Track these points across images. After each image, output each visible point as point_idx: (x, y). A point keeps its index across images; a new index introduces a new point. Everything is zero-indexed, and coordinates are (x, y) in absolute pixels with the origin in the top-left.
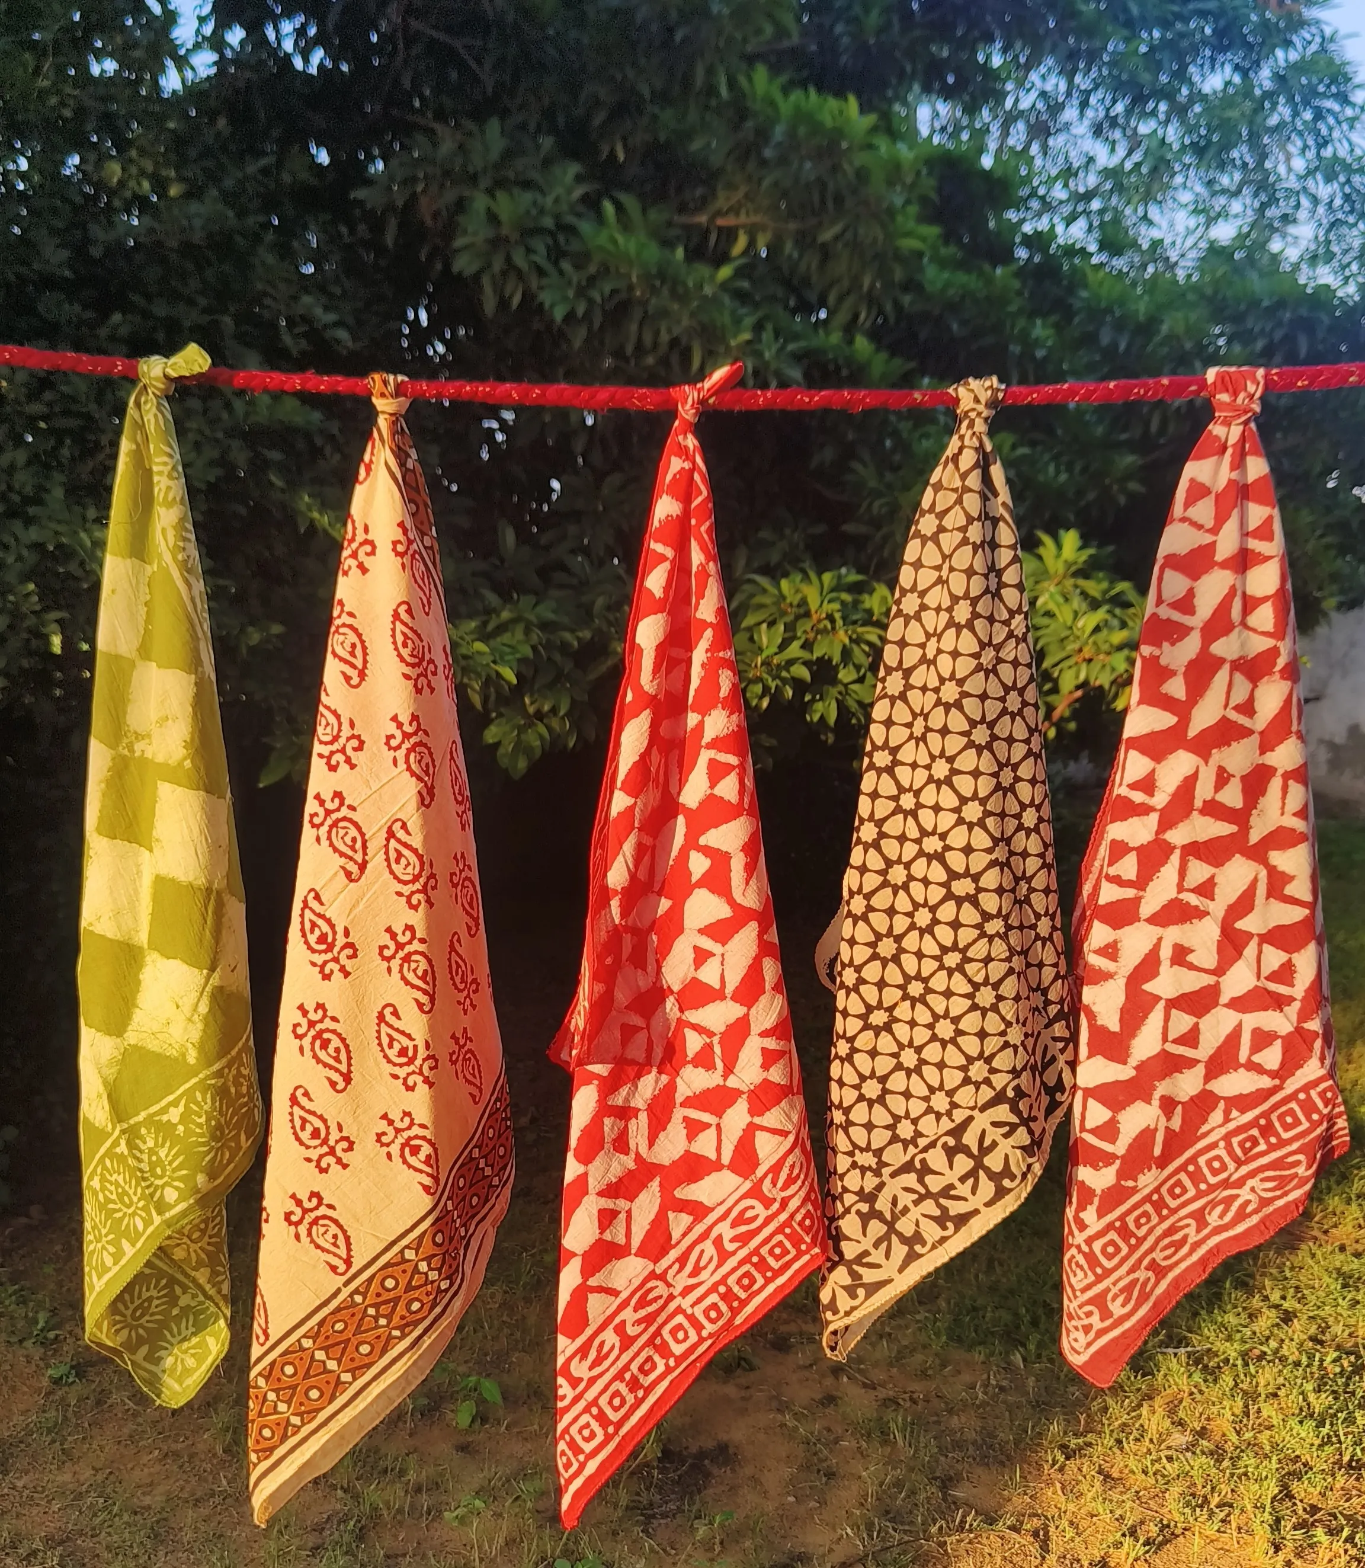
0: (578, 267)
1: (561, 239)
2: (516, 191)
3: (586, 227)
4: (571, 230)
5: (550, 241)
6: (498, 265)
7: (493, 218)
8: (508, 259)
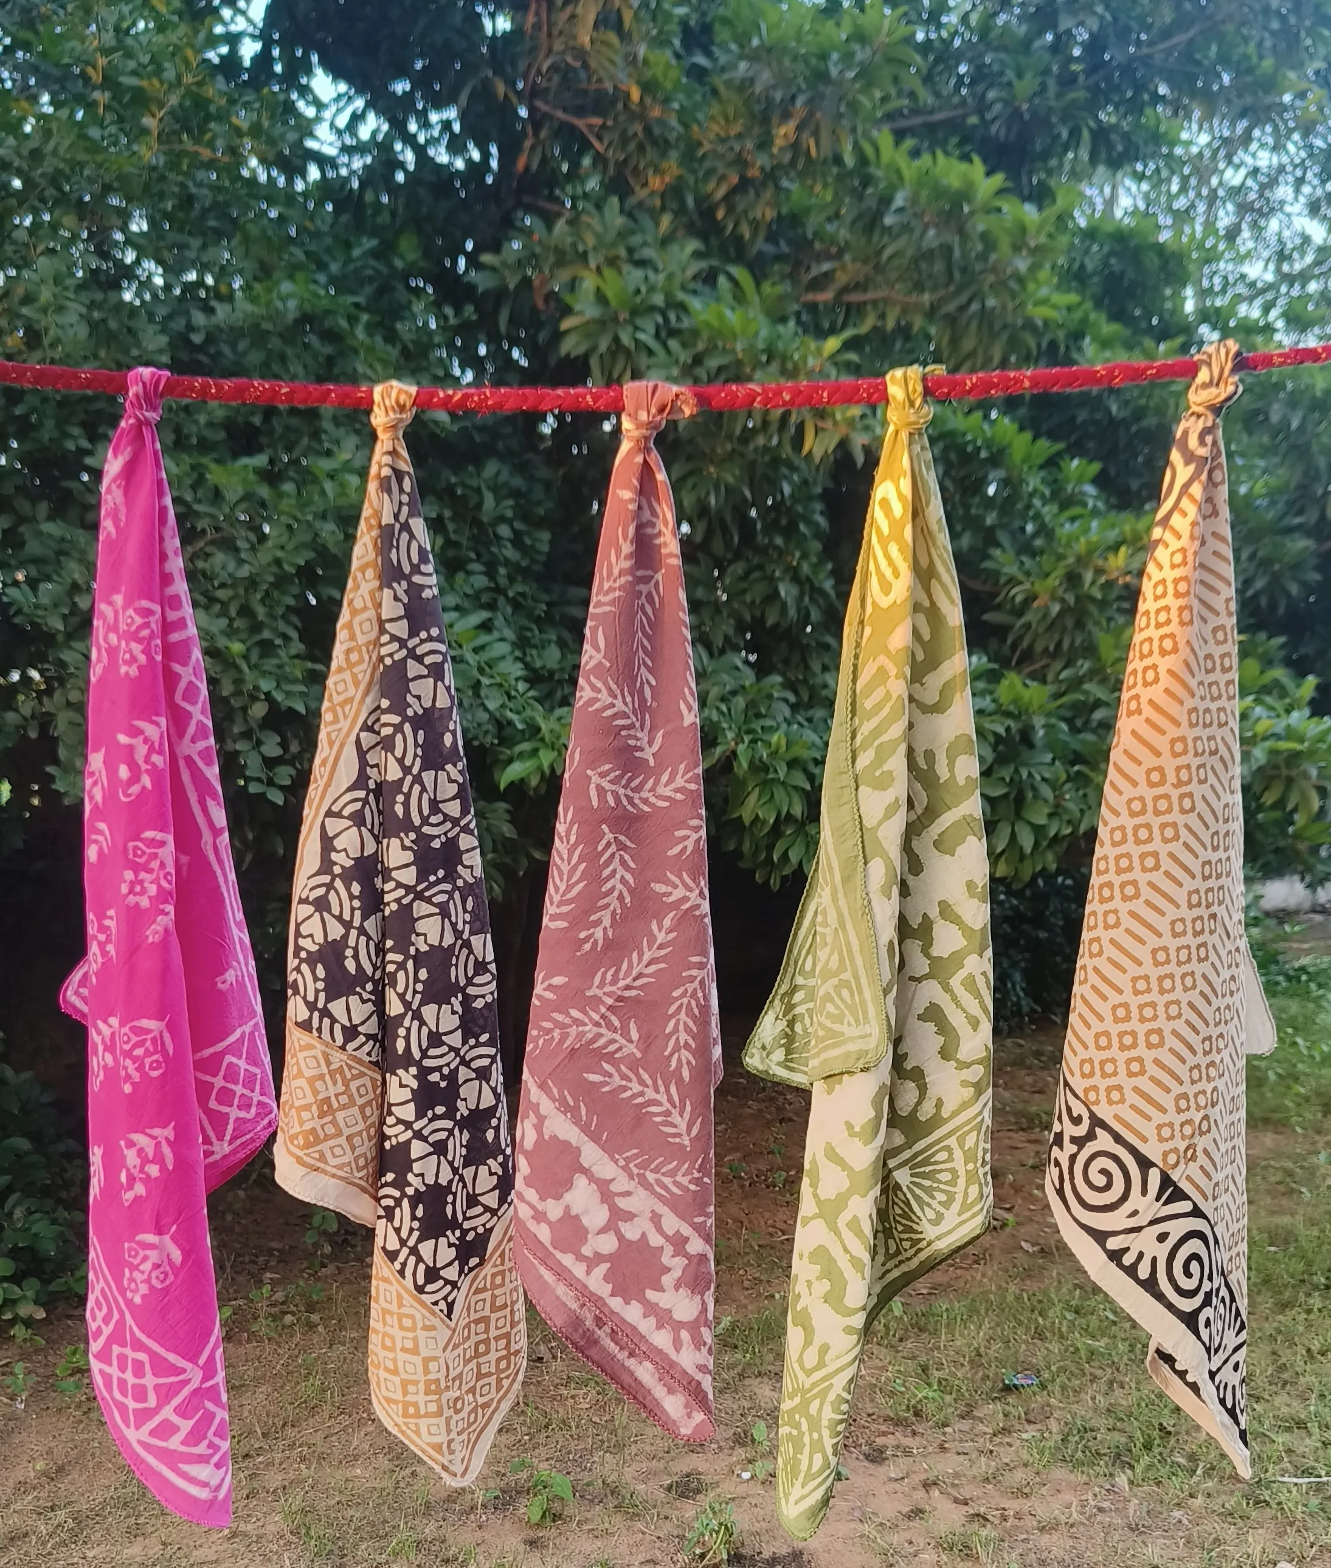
0: (684, 345)
1: (672, 317)
2: (626, 268)
3: (695, 304)
4: (682, 307)
5: (660, 320)
6: (604, 345)
7: (601, 298)
8: (616, 340)
